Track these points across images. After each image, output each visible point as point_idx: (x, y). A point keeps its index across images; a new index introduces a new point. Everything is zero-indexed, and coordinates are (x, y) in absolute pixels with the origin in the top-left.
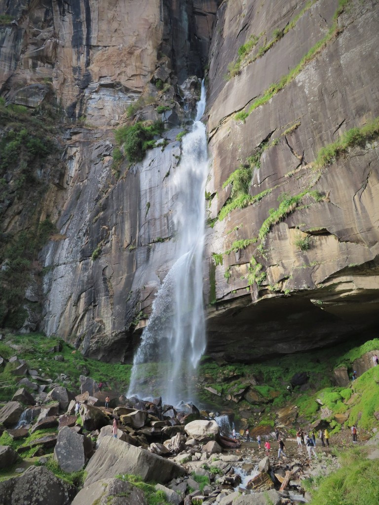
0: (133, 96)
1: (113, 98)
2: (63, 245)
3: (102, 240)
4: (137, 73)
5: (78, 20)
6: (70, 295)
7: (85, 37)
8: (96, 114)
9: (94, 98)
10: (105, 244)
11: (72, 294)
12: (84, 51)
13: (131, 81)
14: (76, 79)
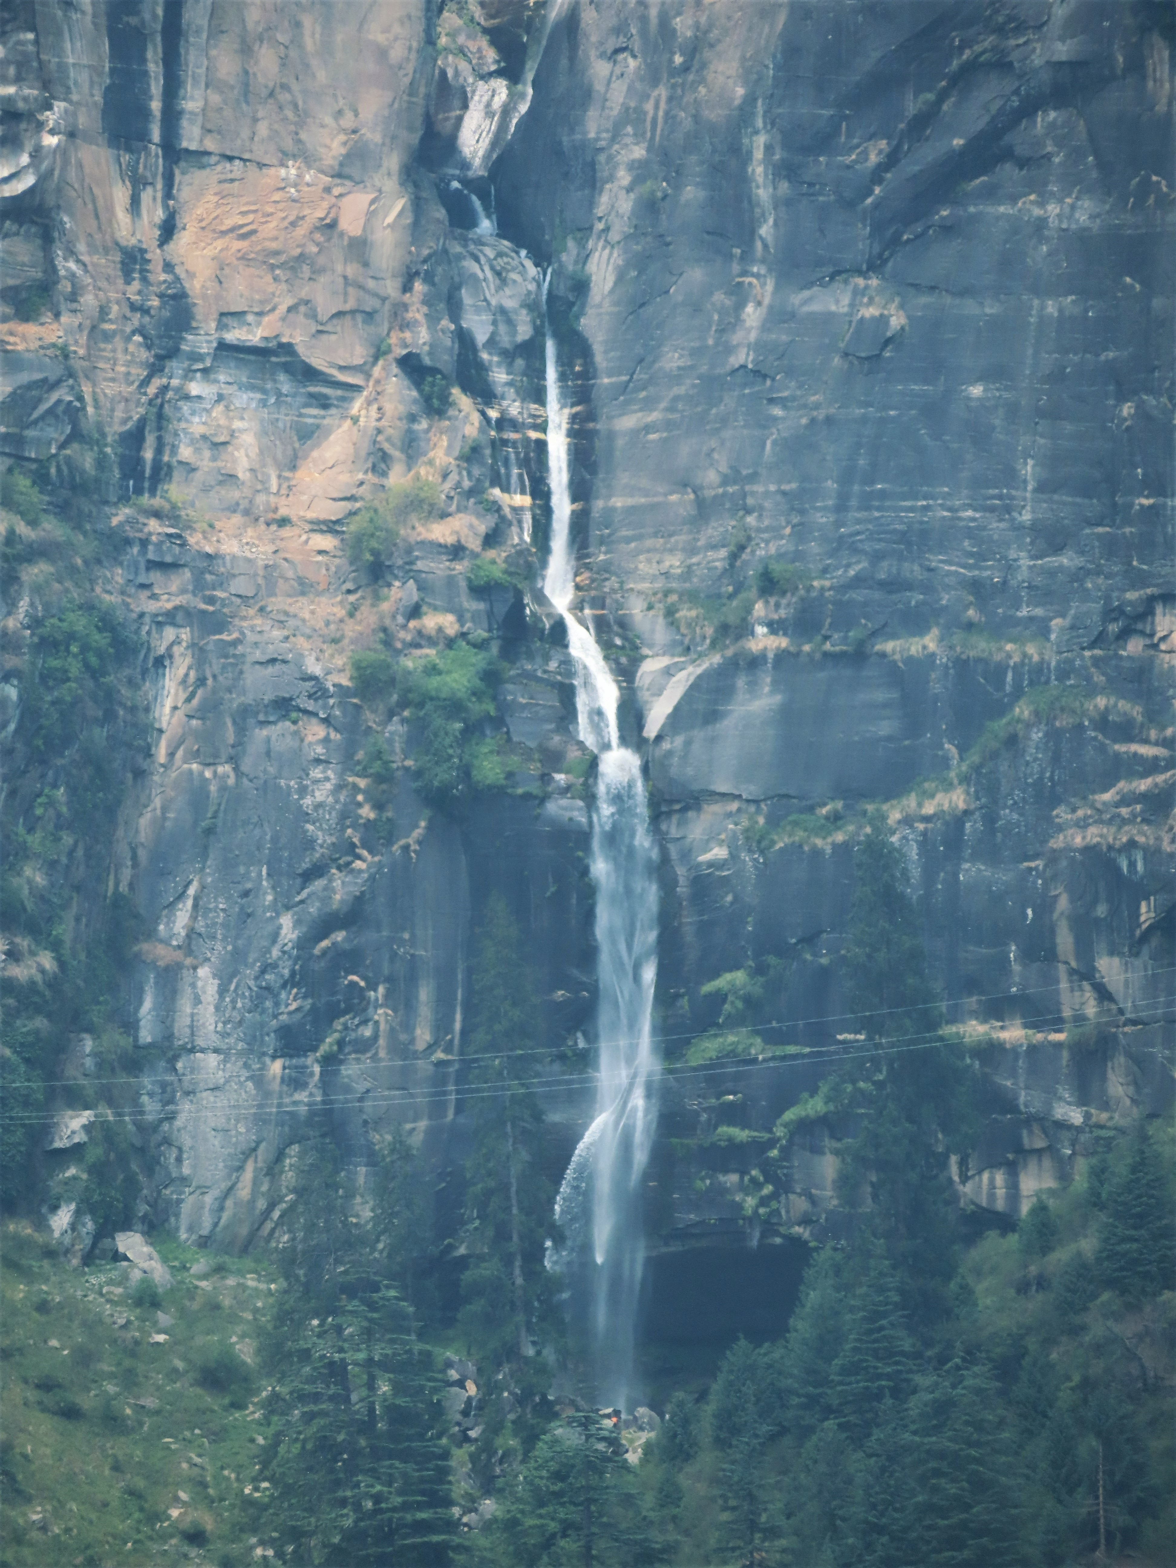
0: (326, 397)
1: (259, 396)
2: (193, 985)
3: (345, 1012)
4: (348, 307)
5: (133, 21)
6: (253, 1145)
7: (156, 106)
8: (205, 462)
9: (199, 397)
10: (357, 1026)
11: (258, 1143)
12: (154, 176)
13: (324, 337)
14: (134, 307)
